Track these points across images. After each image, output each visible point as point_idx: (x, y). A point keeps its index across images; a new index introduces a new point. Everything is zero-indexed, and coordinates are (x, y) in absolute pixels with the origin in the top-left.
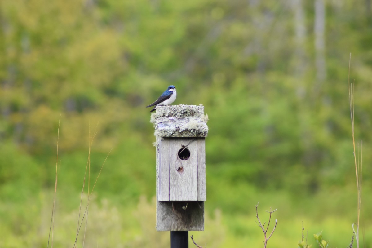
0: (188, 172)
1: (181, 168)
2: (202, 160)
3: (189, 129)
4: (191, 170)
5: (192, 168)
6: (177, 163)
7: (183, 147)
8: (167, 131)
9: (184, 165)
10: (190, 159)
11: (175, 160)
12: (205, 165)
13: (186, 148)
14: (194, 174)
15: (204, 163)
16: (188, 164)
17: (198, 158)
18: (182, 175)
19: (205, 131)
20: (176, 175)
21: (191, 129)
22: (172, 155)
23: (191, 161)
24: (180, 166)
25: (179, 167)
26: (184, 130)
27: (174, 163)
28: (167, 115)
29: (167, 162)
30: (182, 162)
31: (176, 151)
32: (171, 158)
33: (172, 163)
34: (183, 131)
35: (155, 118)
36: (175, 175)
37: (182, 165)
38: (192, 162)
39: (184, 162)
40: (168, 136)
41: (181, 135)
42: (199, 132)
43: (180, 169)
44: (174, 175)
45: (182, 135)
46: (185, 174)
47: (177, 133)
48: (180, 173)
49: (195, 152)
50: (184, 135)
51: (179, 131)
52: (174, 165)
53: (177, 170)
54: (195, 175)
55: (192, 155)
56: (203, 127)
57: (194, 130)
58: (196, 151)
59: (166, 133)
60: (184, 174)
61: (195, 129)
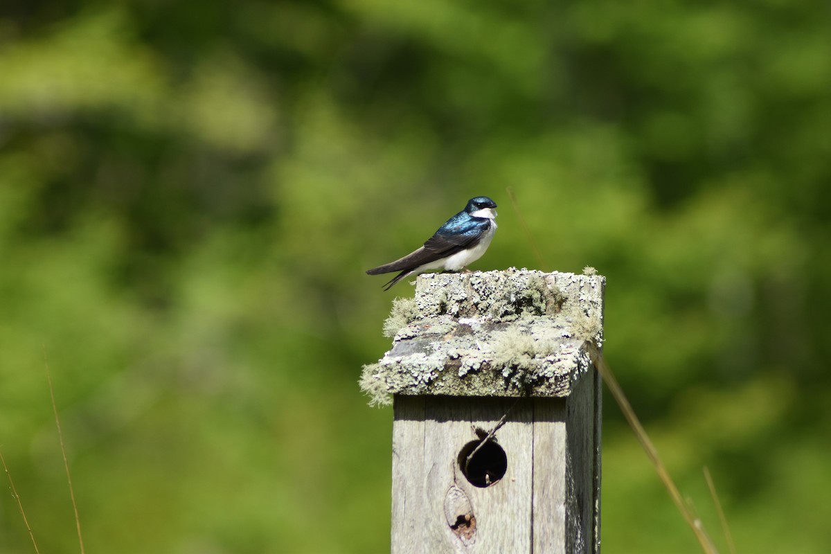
0: (495, 537)
1: (467, 517)
2: (551, 487)
3: (494, 364)
4: (506, 529)
5: (509, 521)
6: (451, 497)
7: (480, 433)
8: (408, 372)
9: (479, 505)
10: (506, 484)
11: (445, 486)
12: (562, 509)
13: (490, 440)
14: (515, 545)
15: (558, 502)
16: (496, 504)
17: (537, 482)
18: (470, 546)
19: (559, 373)
20: (448, 547)
21: (504, 367)
22: (434, 464)
23: (506, 489)
24: (463, 511)
25: (460, 513)
26: (476, 367)
27: (440, 498)
28: (455, 309)
29: (413, 492)
30: (474, 495)
31: (451, 452)
32: (429, 477)
33: (431, 501)
34: (472, 371)
35: (405, 319)
36: (440, 547)
37: (472, 507)
38: (510, 495)
39: (480, 497)
40: (413, 389)
41: (465, 387)
42: (535, 377)
43: (463, 523)
44: (437, 547)
45: (469, 386)
46: (482, 543)
47: (449, 378)
48: (463, 538)
49: (526, 456)
50: (479, 388)
51: (457, 371)
52: (441, 507)
53: (454, 528)
54: (521, 548)
55: (512, 469)
56: (551, 358)
57: (514, 368)
58: (527, 450)
59: (408, 380)
60: (479, 544)
61: (516, 363)
